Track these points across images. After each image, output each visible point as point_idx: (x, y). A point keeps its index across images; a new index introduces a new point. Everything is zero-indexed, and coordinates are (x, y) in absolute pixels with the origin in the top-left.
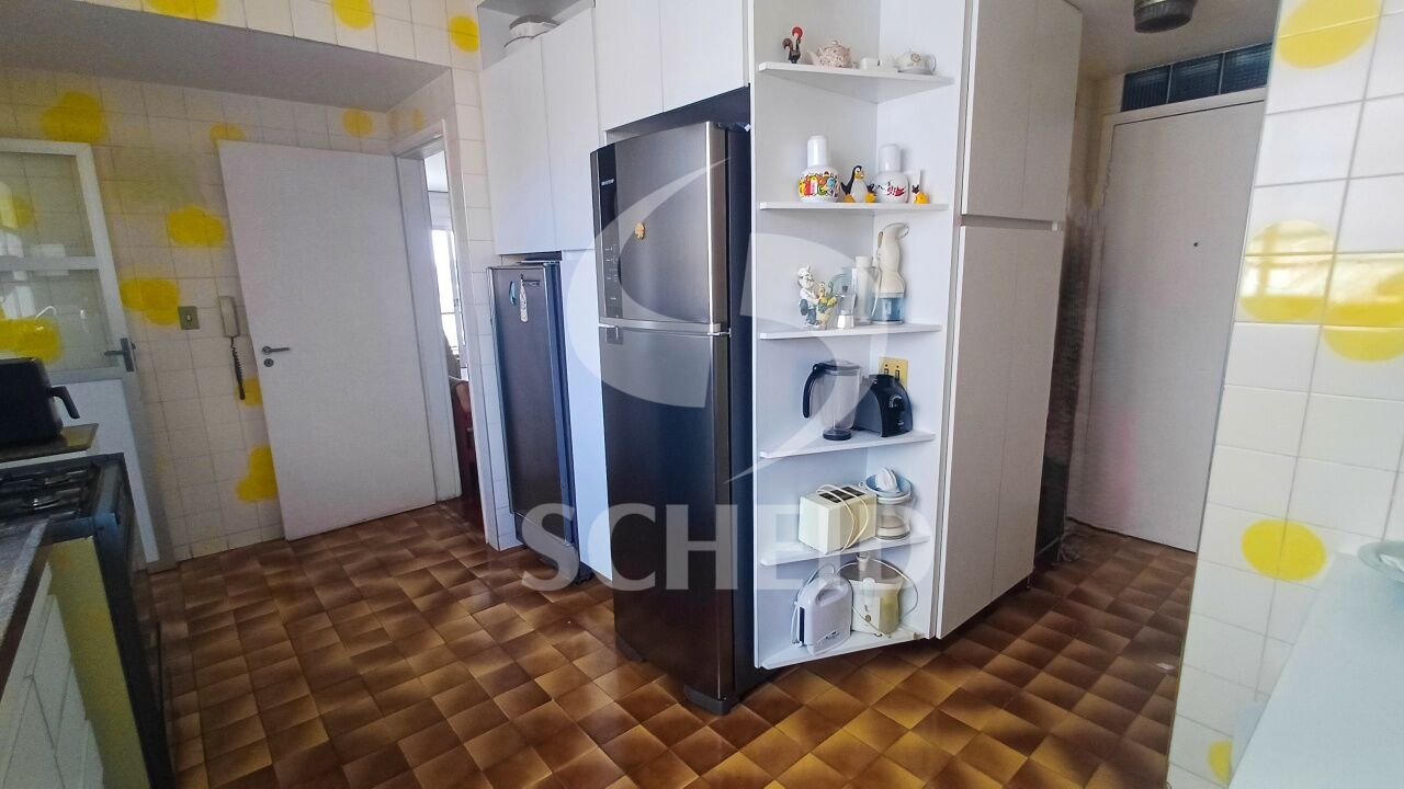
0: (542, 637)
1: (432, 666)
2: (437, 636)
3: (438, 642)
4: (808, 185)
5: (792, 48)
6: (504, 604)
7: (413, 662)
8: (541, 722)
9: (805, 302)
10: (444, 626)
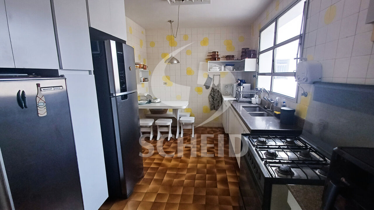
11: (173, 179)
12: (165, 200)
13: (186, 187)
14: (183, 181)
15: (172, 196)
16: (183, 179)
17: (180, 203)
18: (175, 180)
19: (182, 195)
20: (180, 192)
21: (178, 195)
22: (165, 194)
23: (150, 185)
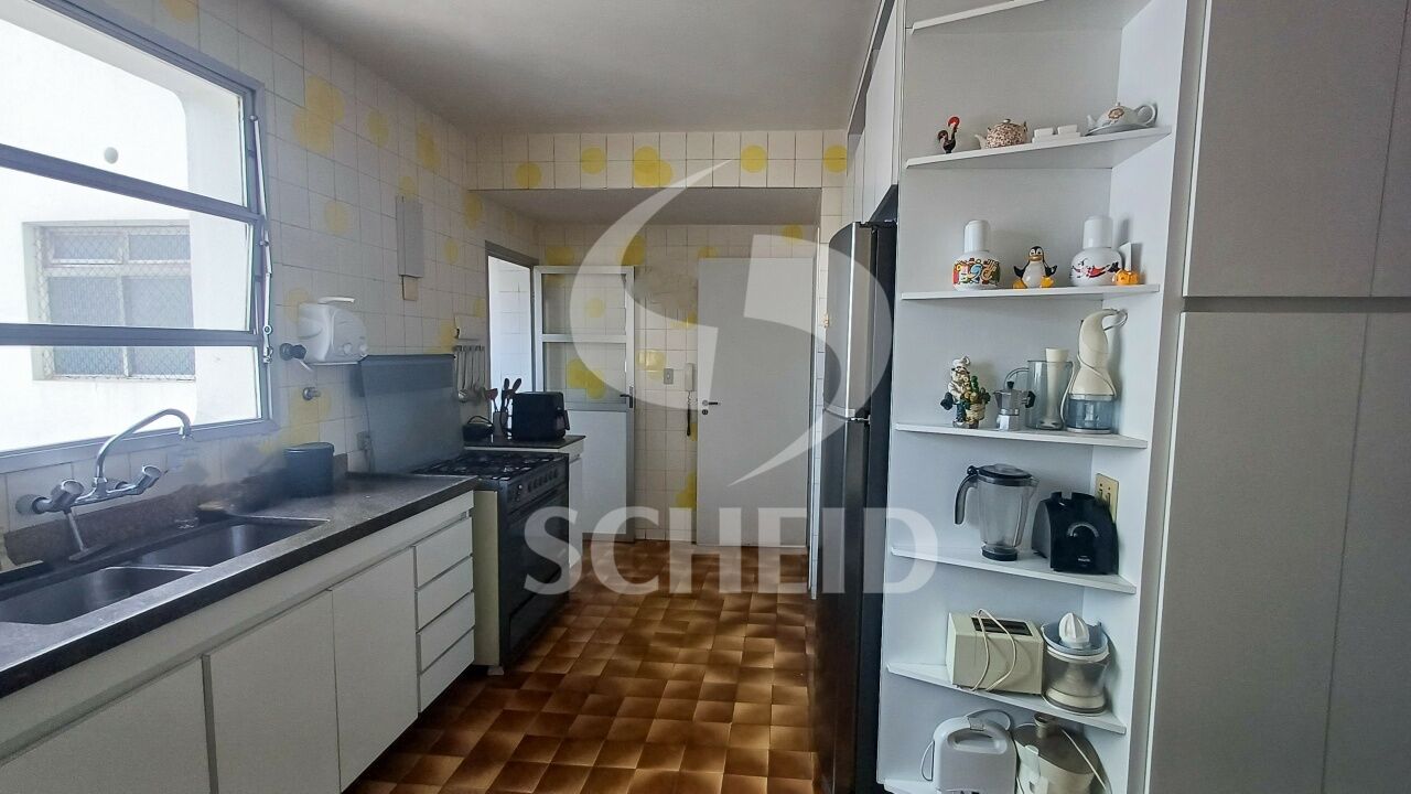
0: (773, 676)
1: (688, 660)
2: (712, 642)
3: (708, 646)
4: (956, 274)
5: (947, 139)
6: (772, 640)
7: (682, 652)
8: (708, 733)
9: (949, 395)
10: (721, 638)
11: (685, 771)
12: (702, 706)
13: (633, 740)
14: (641, 765)
15: (683, 715)
16: (643, 774)
17: (660, 697)
18: (676, 769)
19: (652, 717)
20: (657, 727)
21: (665, 716)
22: (704, 720)
23: (771, 752)
